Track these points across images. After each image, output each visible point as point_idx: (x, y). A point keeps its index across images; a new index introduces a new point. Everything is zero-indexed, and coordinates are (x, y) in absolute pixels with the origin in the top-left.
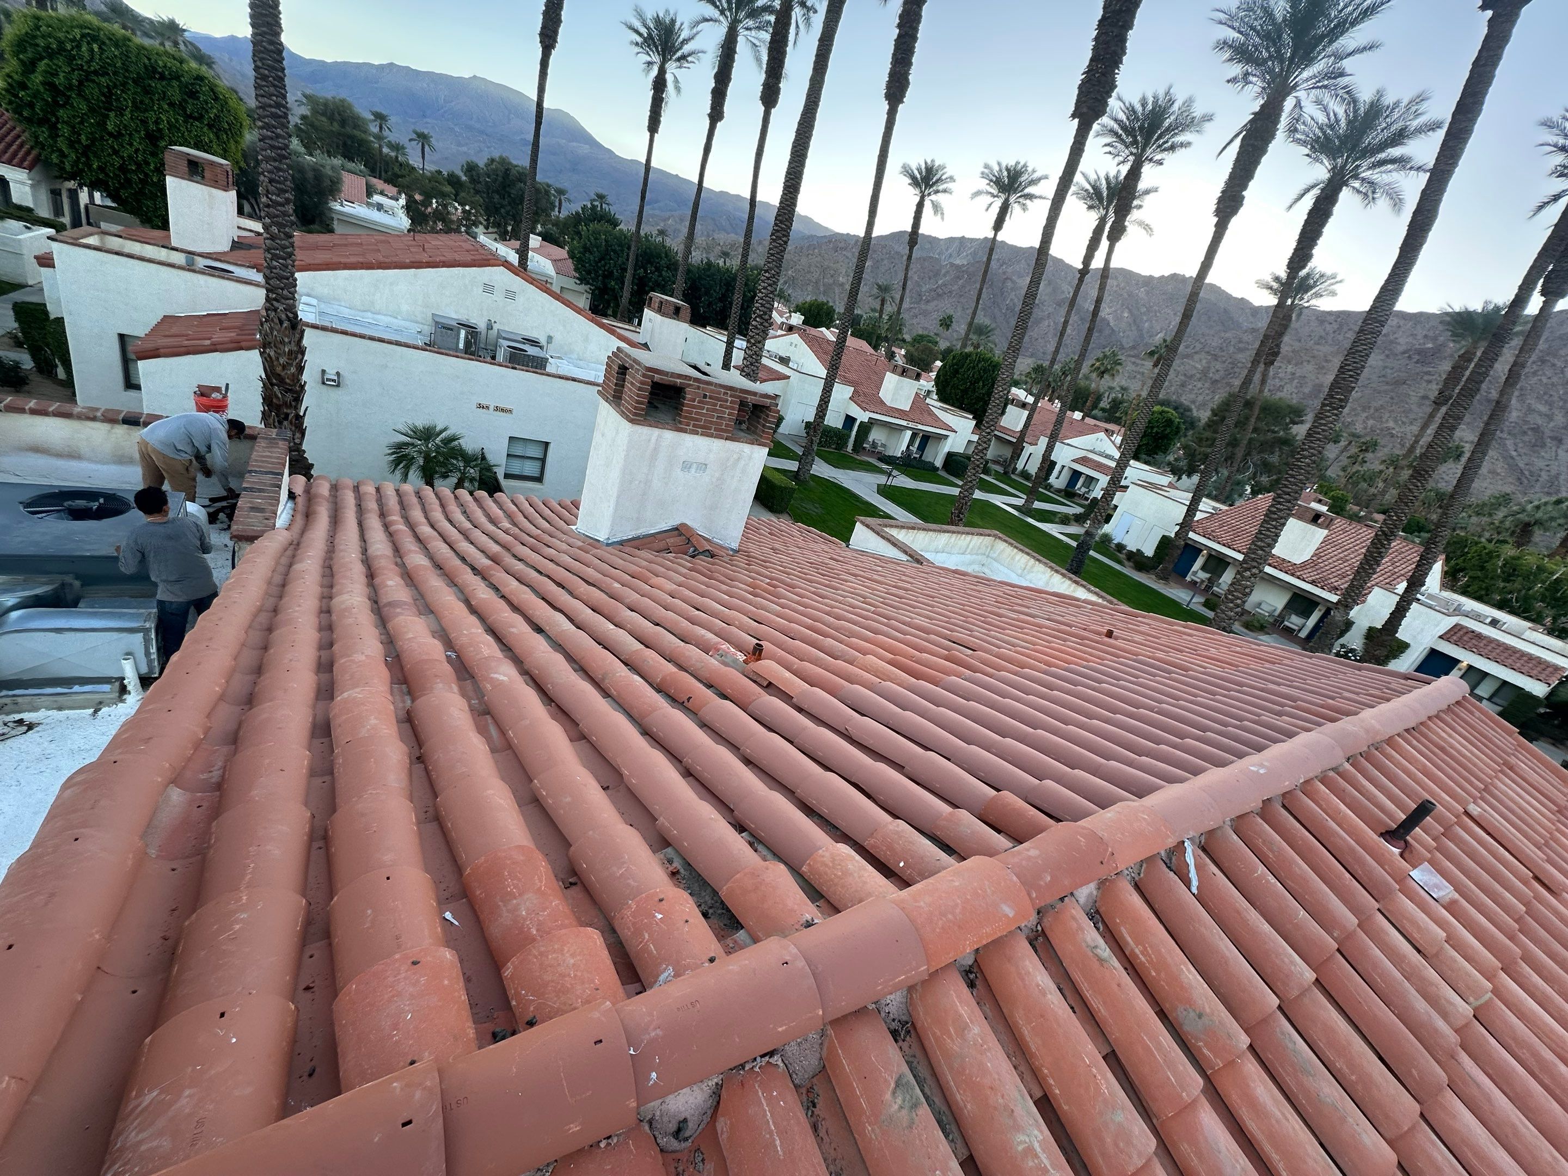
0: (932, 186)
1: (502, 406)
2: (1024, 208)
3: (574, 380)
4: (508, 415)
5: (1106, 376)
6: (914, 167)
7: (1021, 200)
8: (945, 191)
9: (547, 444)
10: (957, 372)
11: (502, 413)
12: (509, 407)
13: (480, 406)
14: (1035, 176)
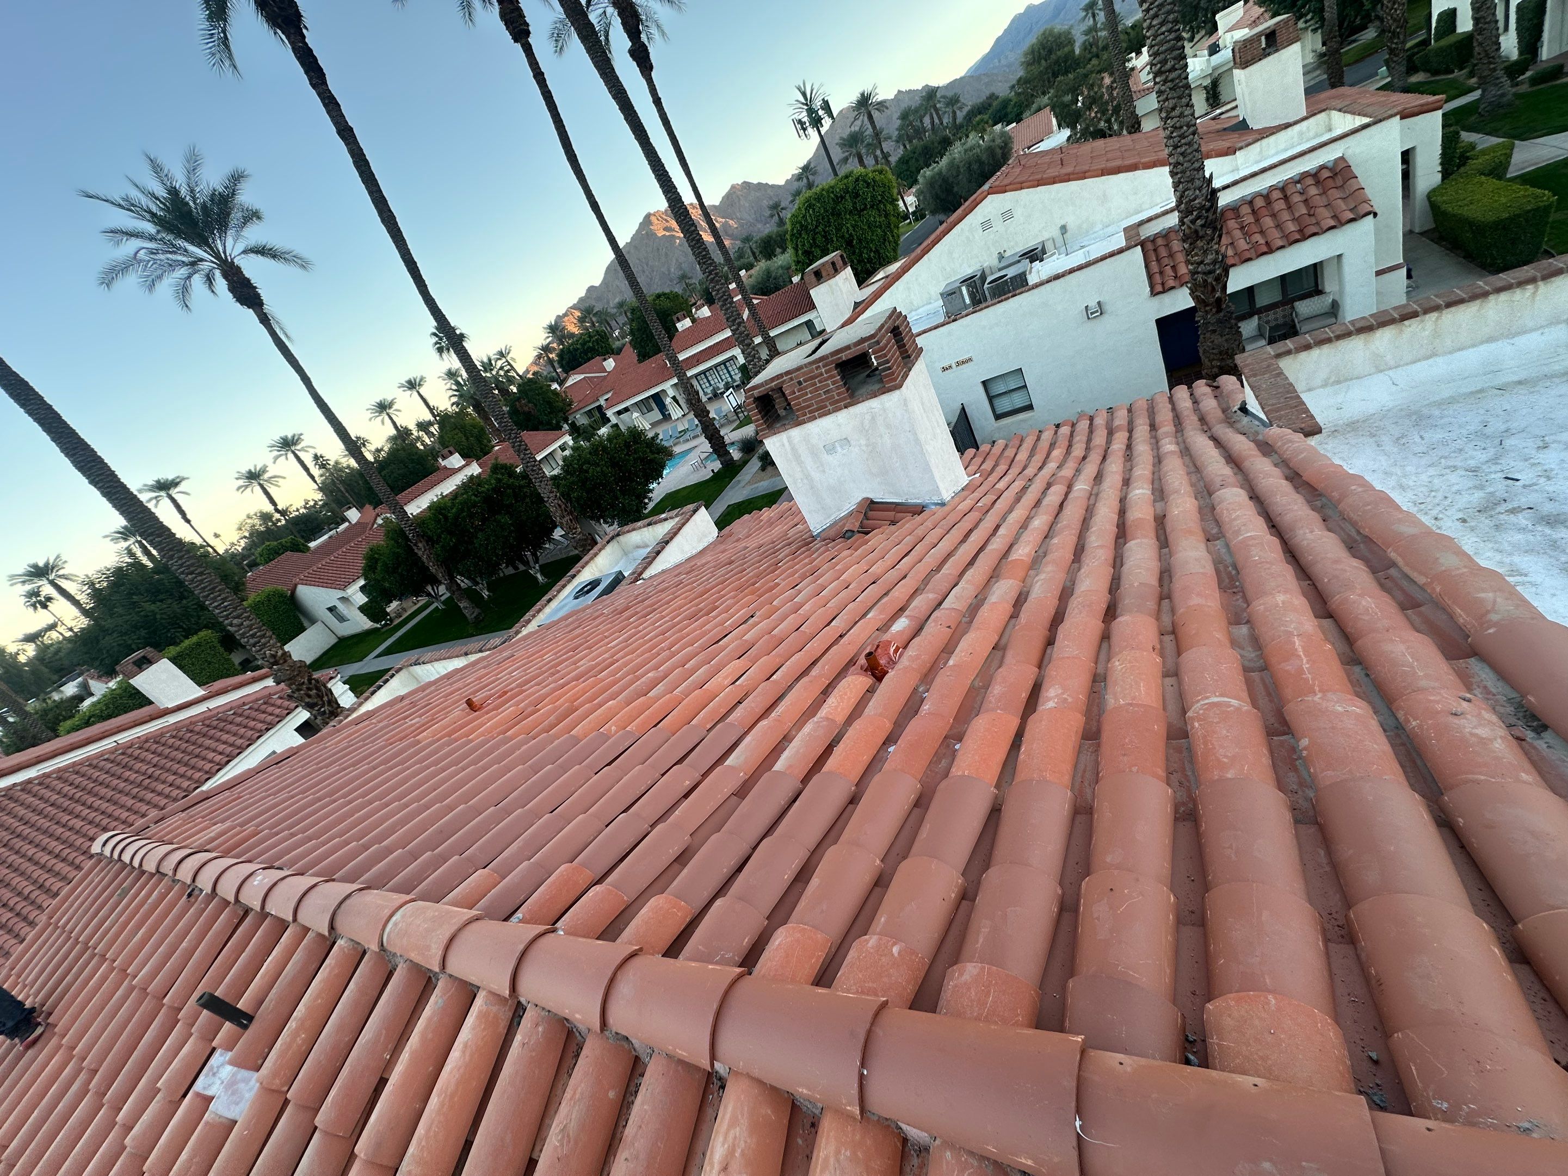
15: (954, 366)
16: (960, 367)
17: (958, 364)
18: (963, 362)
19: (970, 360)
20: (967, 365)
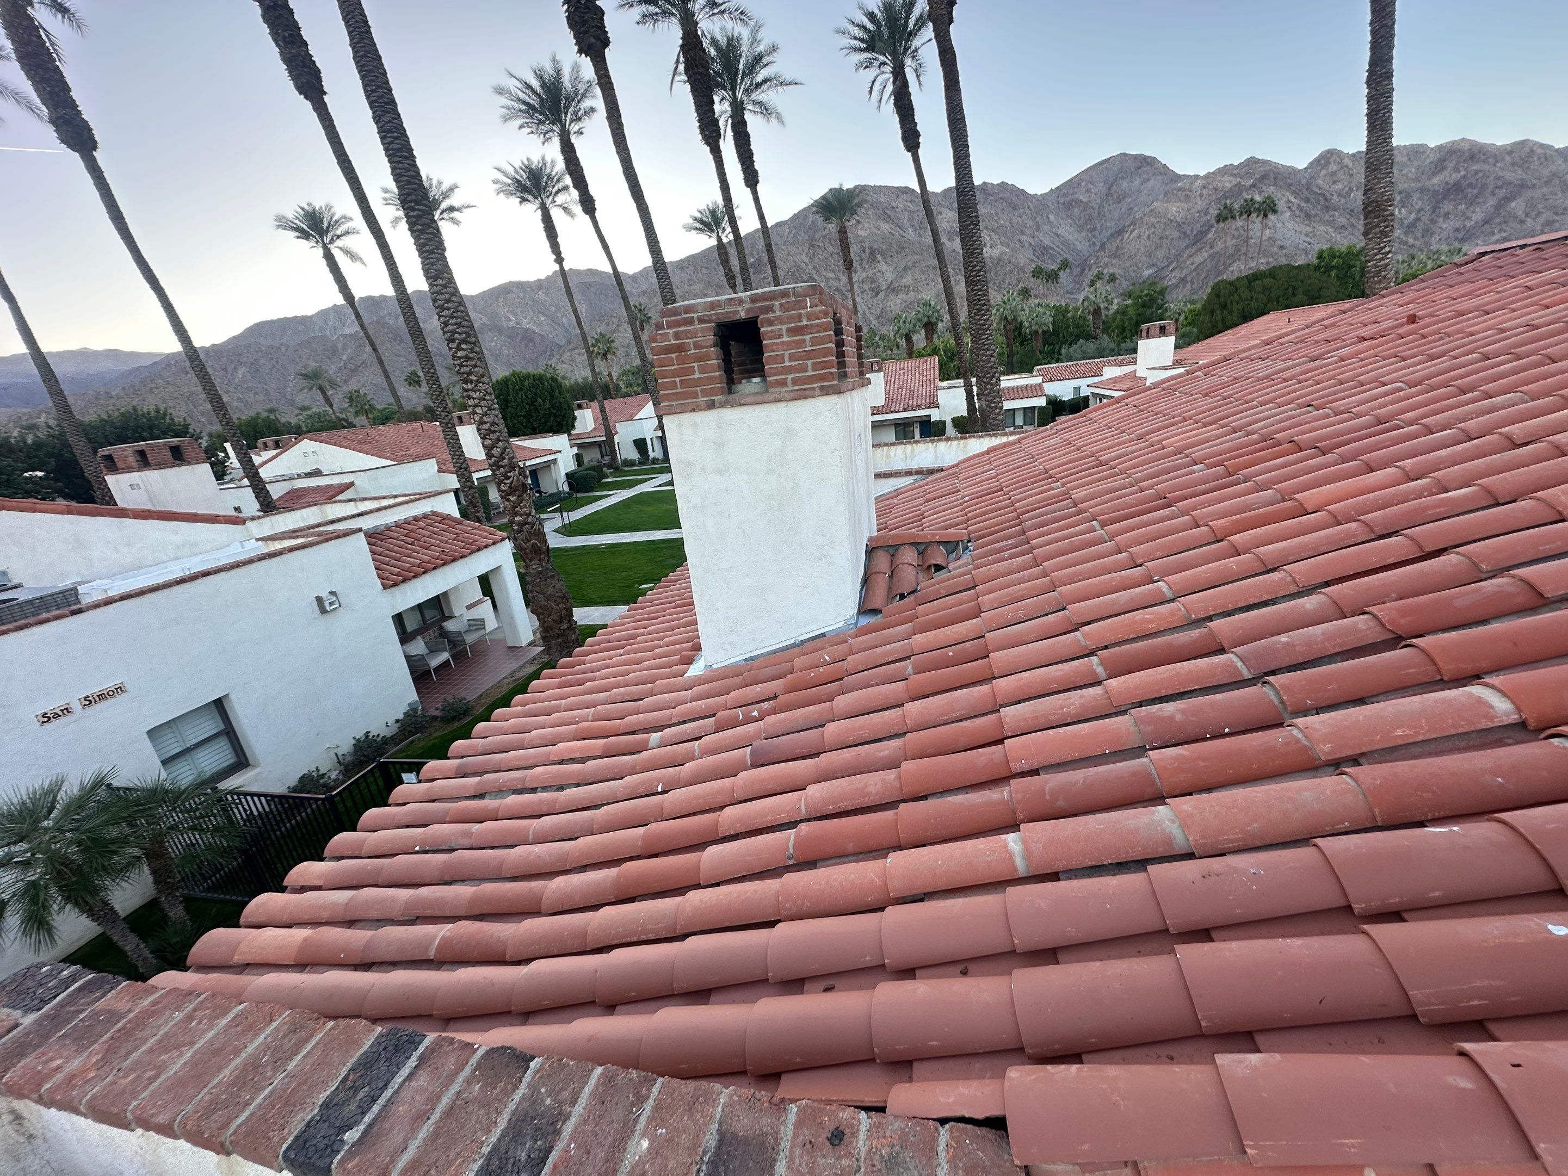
0: (327, 231)
1: (96, 690)
2: (456, 222)
3: (206, 574)
4: (118, 699)
5: (609, 356)
6: (291, 216)
7: (445, 215)
8: (347, 233)
9: (219, 705)
10: (506, 401)
11: (103, 705)
12: (111, 684)
13: (47, 718)
14: (444, 187)
15: (76, 706)
16: (90, 710)
17: (88, 702)
18: (102, 697)
19: (120, 689)
20: (110, 701)
